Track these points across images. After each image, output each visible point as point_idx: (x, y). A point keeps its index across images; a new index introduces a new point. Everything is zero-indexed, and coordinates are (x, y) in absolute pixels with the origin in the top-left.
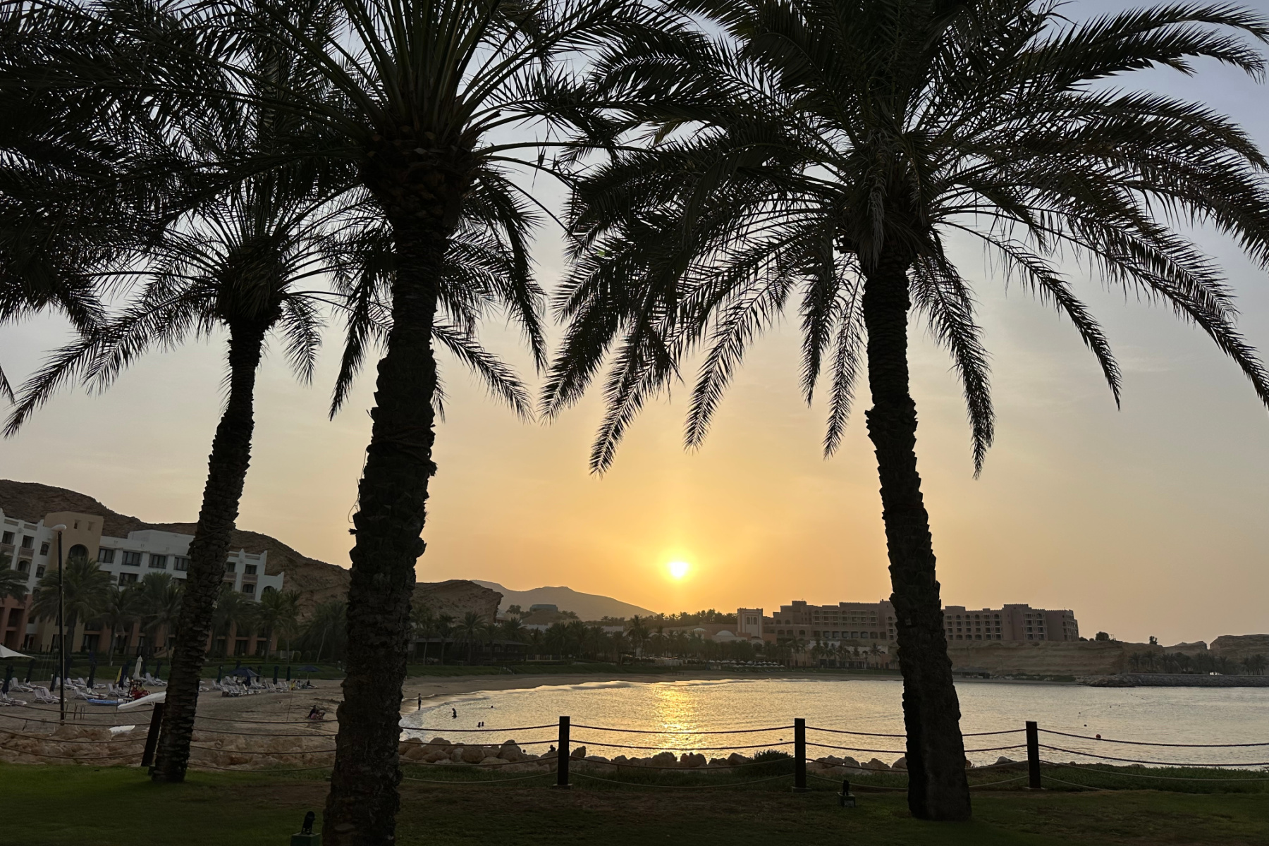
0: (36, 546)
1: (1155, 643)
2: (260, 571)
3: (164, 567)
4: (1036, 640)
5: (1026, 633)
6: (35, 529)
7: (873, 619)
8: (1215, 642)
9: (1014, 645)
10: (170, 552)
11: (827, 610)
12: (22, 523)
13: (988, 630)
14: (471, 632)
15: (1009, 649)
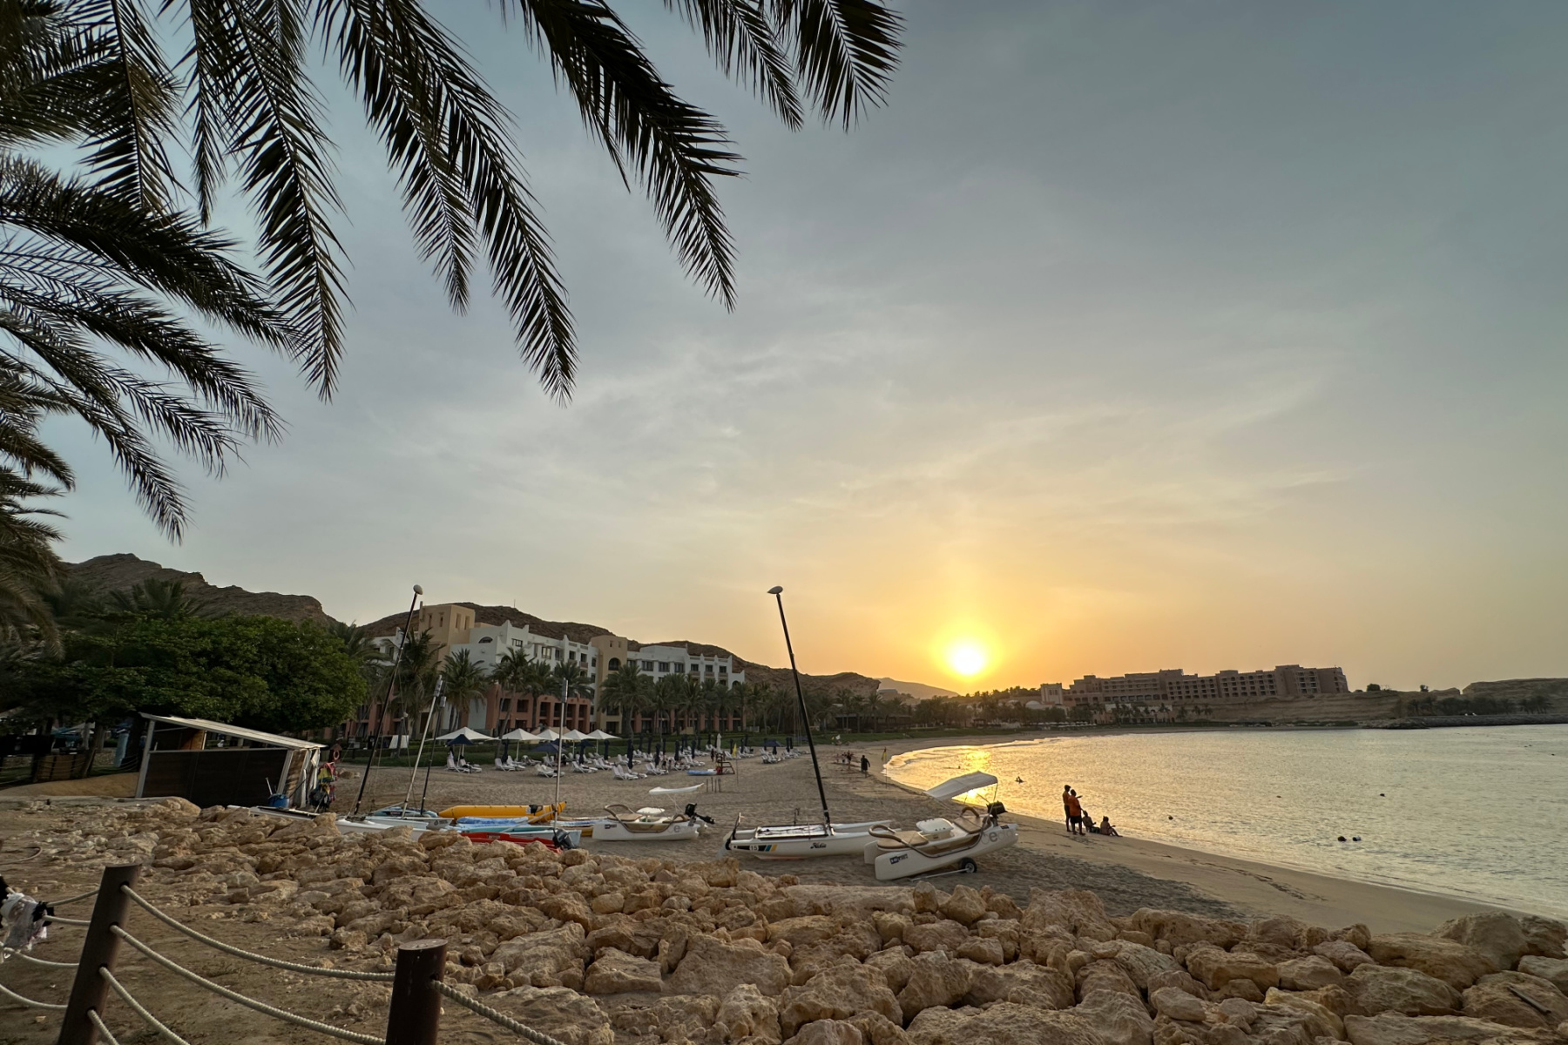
0: (589, 660)
1: (1427, 690)
2: (729, 670)
3: (668, 670)
4: (1309, 693)
5: (1300, 688)
6: (587, 648)
7: (1155, 685)
8: (1468, 688)
9: (1290, 698)
10: (671, 660)
11: (1114, 681)
12: (579, 645)
13: (1262, 687)
14: (874, 708)
15: (1285, 702)
